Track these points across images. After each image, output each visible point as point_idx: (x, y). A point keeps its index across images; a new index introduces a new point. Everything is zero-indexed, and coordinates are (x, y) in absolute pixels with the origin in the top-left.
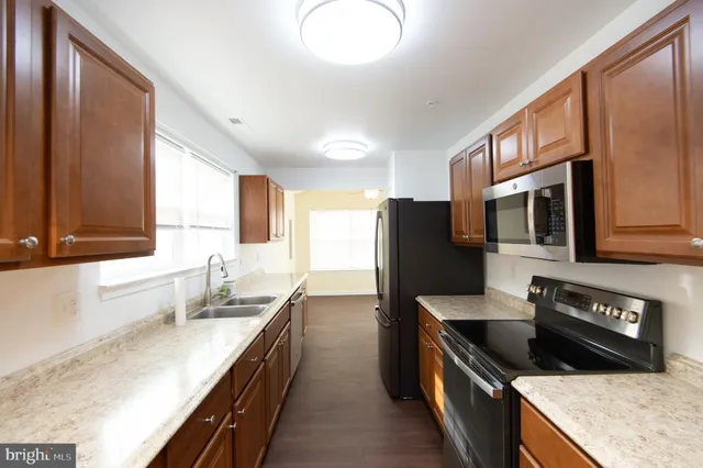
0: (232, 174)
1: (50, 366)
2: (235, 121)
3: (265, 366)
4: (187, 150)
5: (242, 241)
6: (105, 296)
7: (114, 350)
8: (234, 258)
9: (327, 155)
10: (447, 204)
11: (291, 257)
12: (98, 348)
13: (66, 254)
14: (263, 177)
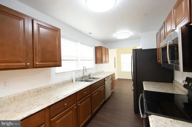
0: (93, 47)
1: (44, 88)
2: (90, 33)
3: (91, 95)
4: (78, 42)
5: (96, 63)
6: (57, 75)
7: (58, 86)
8: (93, 67)
9: (117, 38)
10: (156, 49)
11: (115, 67)
12: (55, 85)
13: (37, 66)
14: (100, 46)
